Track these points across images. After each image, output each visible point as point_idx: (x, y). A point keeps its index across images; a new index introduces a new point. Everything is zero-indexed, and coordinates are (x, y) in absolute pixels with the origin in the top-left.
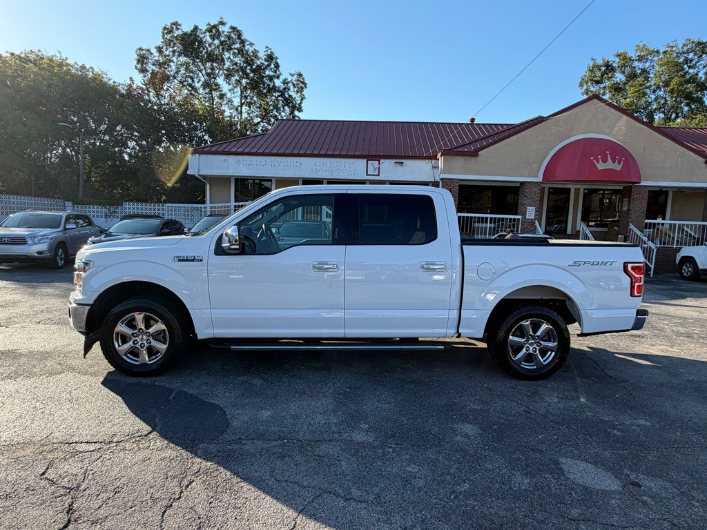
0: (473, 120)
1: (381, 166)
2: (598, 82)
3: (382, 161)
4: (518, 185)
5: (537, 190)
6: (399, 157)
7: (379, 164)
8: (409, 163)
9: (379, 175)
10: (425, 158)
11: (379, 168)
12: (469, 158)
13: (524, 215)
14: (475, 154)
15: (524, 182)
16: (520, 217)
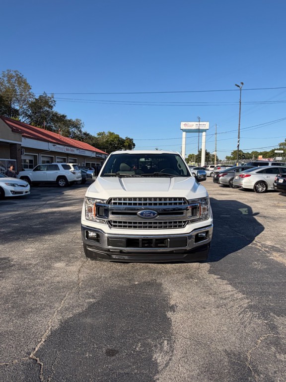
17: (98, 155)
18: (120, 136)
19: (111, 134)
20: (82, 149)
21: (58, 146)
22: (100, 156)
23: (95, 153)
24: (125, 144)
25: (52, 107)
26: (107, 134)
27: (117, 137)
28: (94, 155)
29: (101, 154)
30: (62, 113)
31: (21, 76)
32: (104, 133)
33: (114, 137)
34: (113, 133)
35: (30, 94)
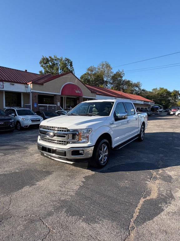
0: (26, 71)
1: (4, 84)
2: (45, 64)
3: (4, 82)
4: (53, 95)
5: (60, 97)
6: (12, 82)
7: (3, 83)
8: (16, 85)
9: (3, 88)
10: (23, 83)
11: (3, 85)
12: (41, 85)
13: (57, 105)
14: (42, 84)
15: (56, 95)
16: (56, 105)
17: (145, 103)
18: (168, 90)
19: (162, 89)
20: (134, 99)
21: (118, 98)
22: (147, 103)
23: (143, 102)
24: (171, 95)
25: (122, 77)
26: (158, 89)
27: (166, 91)
28: (142, 103)
29: (148, 102)
30: (128, 80)
31: (108, 63)
32: (156, 88)
33: (163, 90)
34: (162, 88)
35: (111, 72)
